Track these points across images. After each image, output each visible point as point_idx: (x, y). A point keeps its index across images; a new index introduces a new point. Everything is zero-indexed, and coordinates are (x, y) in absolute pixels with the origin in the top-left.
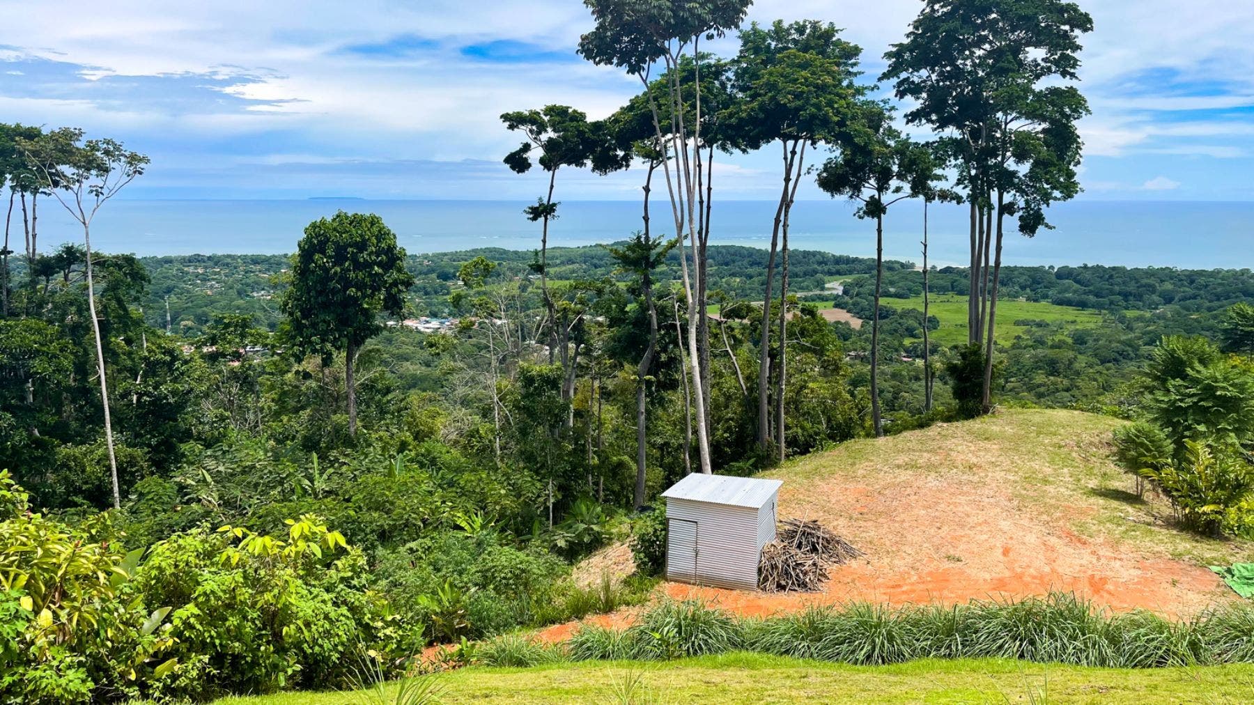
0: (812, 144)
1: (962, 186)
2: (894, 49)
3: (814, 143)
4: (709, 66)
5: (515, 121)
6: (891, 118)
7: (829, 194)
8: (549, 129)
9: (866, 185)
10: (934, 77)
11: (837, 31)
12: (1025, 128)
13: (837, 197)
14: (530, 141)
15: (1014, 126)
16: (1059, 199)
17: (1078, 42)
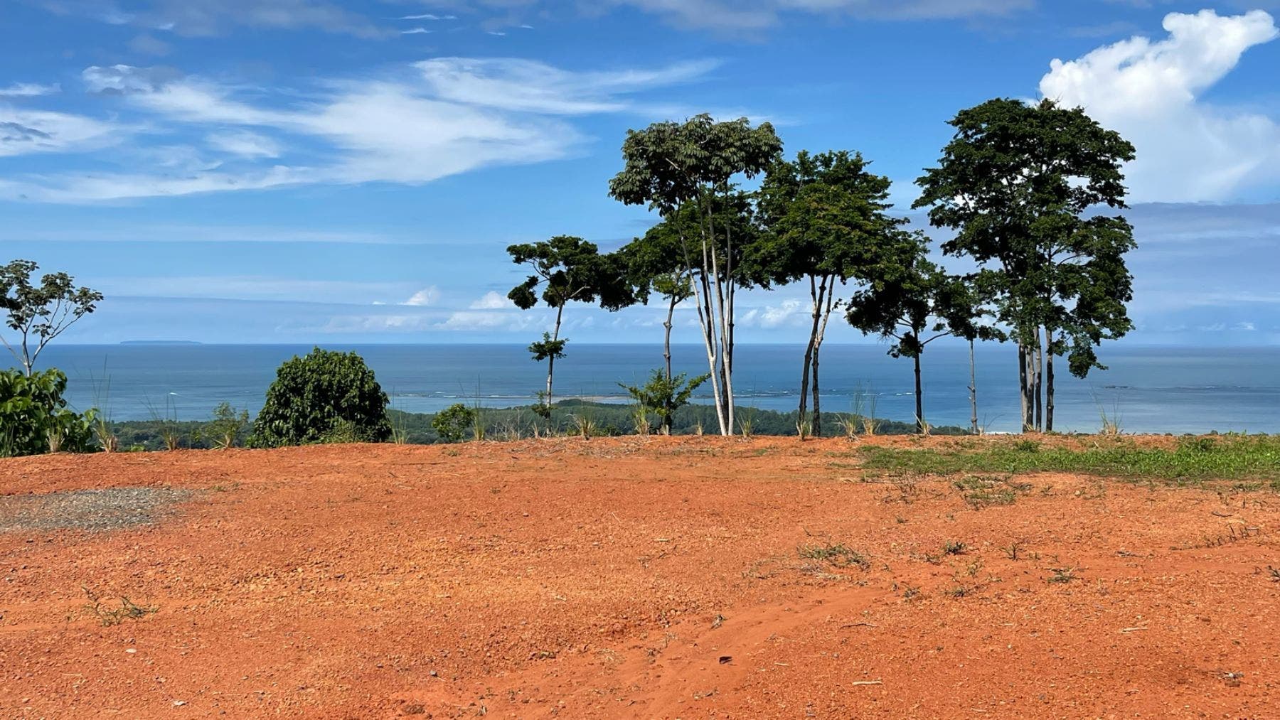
0: (842, 280)
1: (1005, 322)
2: (927, 175)
3: (843, 279)
4: (733, 198)
5: (521, 254)
6: (925, 251)
7: (860, 331)
8: (561, 263)
9: (900, 321)
10: (972, 204)
11: (864, 164)
12: (1070, 261)
13: (870, 334)
14: (536, 274)
15: (1057, 260)
16: (1110, 338)
17: (1120, 171)
